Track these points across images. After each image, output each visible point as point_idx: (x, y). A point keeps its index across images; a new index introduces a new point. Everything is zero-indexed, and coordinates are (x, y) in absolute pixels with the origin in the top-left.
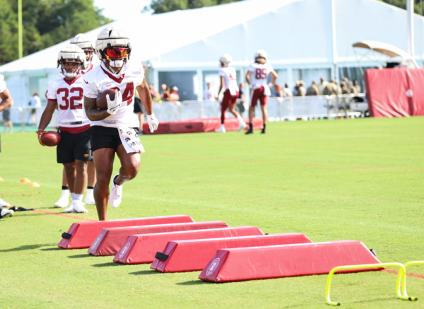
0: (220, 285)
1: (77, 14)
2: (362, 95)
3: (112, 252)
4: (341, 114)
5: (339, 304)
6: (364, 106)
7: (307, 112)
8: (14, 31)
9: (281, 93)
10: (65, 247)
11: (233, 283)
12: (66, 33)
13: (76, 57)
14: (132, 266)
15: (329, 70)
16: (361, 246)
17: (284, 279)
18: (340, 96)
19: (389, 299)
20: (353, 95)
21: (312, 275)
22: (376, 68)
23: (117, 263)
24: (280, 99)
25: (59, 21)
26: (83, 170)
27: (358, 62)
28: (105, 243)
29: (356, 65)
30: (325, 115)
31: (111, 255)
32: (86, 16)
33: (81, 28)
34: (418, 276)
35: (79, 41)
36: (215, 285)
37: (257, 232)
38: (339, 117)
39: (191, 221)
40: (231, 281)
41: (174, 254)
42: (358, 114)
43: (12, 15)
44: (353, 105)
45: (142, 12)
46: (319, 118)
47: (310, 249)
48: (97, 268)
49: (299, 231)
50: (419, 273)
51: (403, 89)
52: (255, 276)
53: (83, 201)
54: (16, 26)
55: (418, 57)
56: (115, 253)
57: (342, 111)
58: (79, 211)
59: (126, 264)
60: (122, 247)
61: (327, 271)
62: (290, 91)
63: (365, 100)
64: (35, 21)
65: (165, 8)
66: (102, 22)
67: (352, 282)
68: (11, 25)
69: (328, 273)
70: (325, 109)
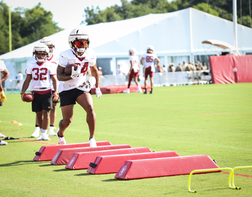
0: (127, 181)
1: (43, 26)
2: (208, 71)
3: (65, 163)
4: (196, 82)
5: (195, 192)
6: (209, 77)
7: (176, 81)
8: (7, 35)
9: (161, 70)
10: (37, 160)
11: (134, 180)
12: (37, 36)
13: (44, 51)
14: (76, 171)
15: (189, 57)
16: (208, 158)
17: (164, 177)
18: (195, 71)
19: (225, 188)
20: (202, 71)
21: (180, 175)
22: (216, 55)
23: (67, 169)
24: (161, 74)
25: (32, 29)
26: (47, 116)
27: (205, 52)
28: (60, 157)
29: (204, 54)
30: (187, 83)
31: (64, 164)
32: (48, 27)
33: (46, 33)
34: (241, 175)
35: (45, 41)
36: (124, 181)
37: (148, 150)
38: (195, 84)
39: (110, 144)
40: (133, 179)
41: (100, 163)
42: (205, 82)
43: (5, 26)
44: (203, 77)
45: (81, 24)
46: (183, 85)
47: (179, 160)
48: (56, 172)
49: (172, 150)
50: (241, 174)
51: (231, 67)
52: (147, 176)
53: (47, 133)
54: (8, 33)
55: (240, 49)
56: (66, 163)
57: (196, 80)
58: (45, 139)
59: (73, 169)
60: (70, 160)
61: (189, 173)
62: (166, 69)
63: (209, 74)
64: (19, 30)
65: (94, 22)
66: (58, 30)
67: (203, 179)
68: (5, 32)
69: (189, 174)
70: (187, 80)
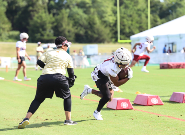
1: (179, 9)
32: (183, 10)
33: (180, 15)
68: (146, 14)
